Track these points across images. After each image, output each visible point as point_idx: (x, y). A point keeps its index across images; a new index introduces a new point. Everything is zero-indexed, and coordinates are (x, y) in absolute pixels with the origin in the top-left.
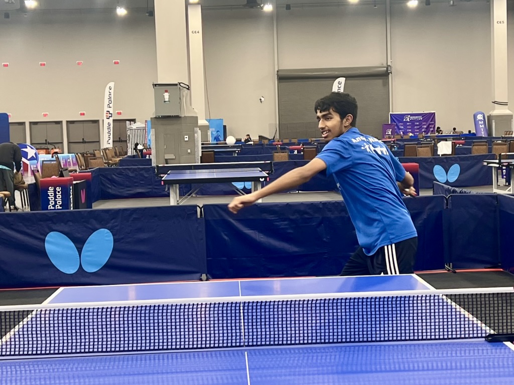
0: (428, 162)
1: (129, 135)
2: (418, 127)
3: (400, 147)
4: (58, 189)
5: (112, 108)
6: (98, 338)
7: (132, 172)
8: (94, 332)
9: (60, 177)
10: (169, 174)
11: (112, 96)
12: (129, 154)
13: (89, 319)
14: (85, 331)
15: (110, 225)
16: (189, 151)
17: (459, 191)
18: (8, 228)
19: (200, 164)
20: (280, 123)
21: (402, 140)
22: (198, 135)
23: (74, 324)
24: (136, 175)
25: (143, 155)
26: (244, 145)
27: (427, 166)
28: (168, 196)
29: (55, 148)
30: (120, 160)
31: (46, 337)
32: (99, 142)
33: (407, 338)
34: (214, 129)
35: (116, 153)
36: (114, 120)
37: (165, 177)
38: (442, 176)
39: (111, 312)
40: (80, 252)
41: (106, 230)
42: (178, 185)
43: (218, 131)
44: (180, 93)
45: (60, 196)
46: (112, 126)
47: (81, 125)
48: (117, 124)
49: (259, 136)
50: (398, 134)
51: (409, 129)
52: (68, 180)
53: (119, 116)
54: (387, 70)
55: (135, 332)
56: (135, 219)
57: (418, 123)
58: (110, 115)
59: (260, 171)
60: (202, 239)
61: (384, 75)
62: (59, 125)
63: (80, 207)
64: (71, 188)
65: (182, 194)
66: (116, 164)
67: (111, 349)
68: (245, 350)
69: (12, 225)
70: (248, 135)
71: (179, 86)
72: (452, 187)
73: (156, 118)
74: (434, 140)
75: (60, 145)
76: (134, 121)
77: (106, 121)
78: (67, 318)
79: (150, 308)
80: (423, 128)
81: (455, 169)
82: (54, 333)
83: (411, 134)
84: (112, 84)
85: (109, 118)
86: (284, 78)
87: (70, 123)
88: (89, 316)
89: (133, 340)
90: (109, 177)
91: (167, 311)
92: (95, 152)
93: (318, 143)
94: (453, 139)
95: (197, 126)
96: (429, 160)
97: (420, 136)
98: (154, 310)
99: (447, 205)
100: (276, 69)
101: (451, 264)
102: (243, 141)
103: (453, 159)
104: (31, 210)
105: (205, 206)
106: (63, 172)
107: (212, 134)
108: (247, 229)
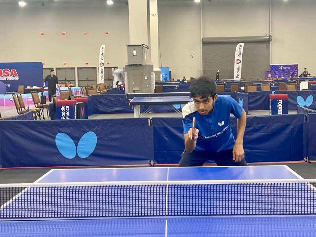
0: (294, 94)
1: (114, 76)
2: (287, 73)
3: (276, 85)
4: (67, 107)
5: (103, 60)
6: (64, 208)
7: (113, 98)
8: (61, 203)
9: (69, 100)
10: (134, 99)
11: (104, 53)
12: (114, 87)
13: (57, 194)
14: (55, 202)
15: (95, 129)
16: (148, 86)
17: (313, 112)
18: (33, 130)
19: (154, 93)
20: (204, 70)
21: (277, 81)
22: (153, 76)
23: (47, 198)
24: (115, 100)
25: (121, 88)
26: (181, 83)
27: (293, 96)
28: (133, 112)
29: (71, 83)
30: (107, 91)
31: (28, 206)
32: (96, 80)
33: (282, 213)
34: (164, 73)
35: (105, 87)
36: (104, 67)
37: (131, 101)
38: (302, 103)
39: (73, 190)
40: (76, 145)
41: (93, 133)
42: (139, 106)
43: (166, 75)
44: (143, 51)
45: (69, 111)
46: (103, 71)
47: (86, 70)
48: (107, 70)
49: (191, 78)
50: (275, 77)
51: (282, 74)
52: (73, 101)
53: (108, 65)
54: (269, 38)
55: (89, 204)
56: (110, 126)
57: (287, 71)
58: (103, 64)
59: (189, 98)
60: (151, 139)
61: (267, 41)
62: (73, 70)
63: (80, 118)
64: (75, 106)
65: (142, 112)
66: (105, 93)
67: (73, 216)
68: (166, 219)
69: (36, 128)
70: (184, 77)
71: (142, 46)
72: (309, 109)
73: (128, 65)
74: (297, 81)
75: (73, 82)
76: (117, 68)
77: (100, 68)
78: (42, 193)
79: (100, 187)
80: (290, 74)
81: (310, 99)
82: (34, 204)
83: (283, 78)
84: (104, 46)
85: (102, 66)
86: (206, 43)
87: (80, 69)
88: (57, 192)
89: (88, 210)
90: (100, 101)
91: (112, 190)
92: (93, 86)
93: (226, 82)
94: (309, 81)
95: (153, 71)
96: (294, 93)
97: (288, 79)
98: (103, 189)
99: (306, 120)
100: (202, 38)
101: (308, 157)
102: (181, 80)
103: (309, 92)
104: (51, 119)
105: (153, 119)
106: (71, 97)
107: (163, 76)
108: (179, 133)
